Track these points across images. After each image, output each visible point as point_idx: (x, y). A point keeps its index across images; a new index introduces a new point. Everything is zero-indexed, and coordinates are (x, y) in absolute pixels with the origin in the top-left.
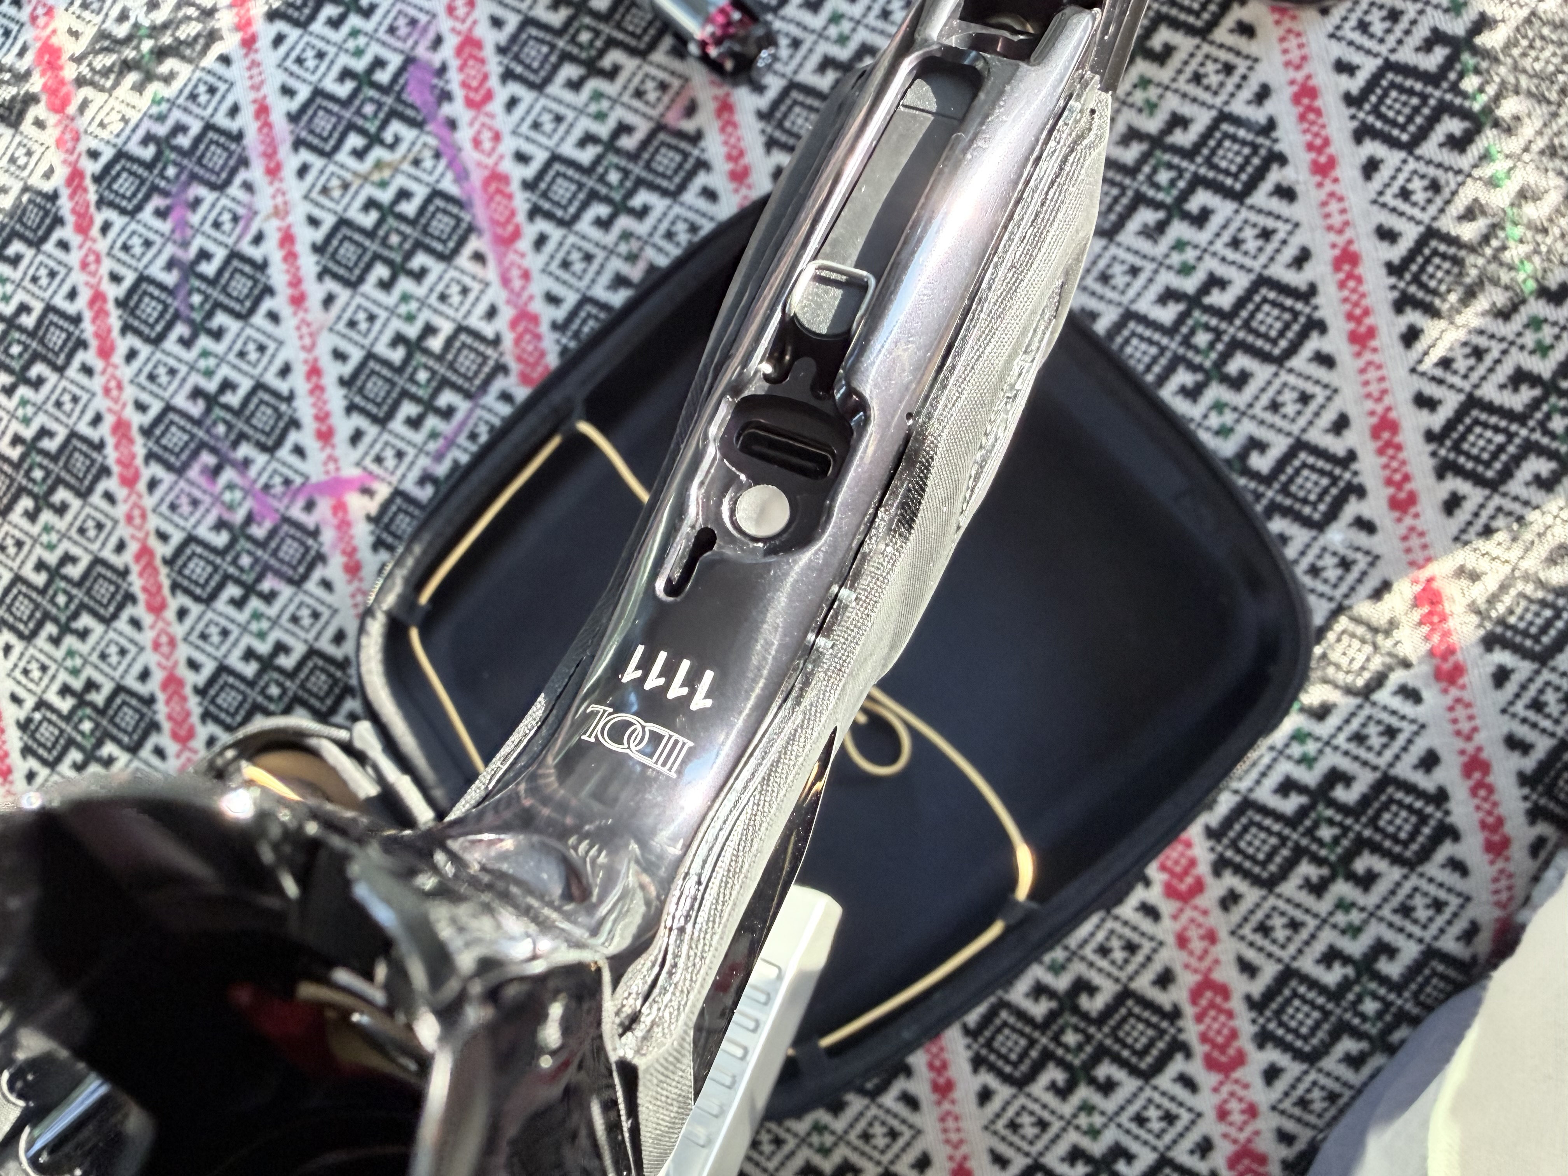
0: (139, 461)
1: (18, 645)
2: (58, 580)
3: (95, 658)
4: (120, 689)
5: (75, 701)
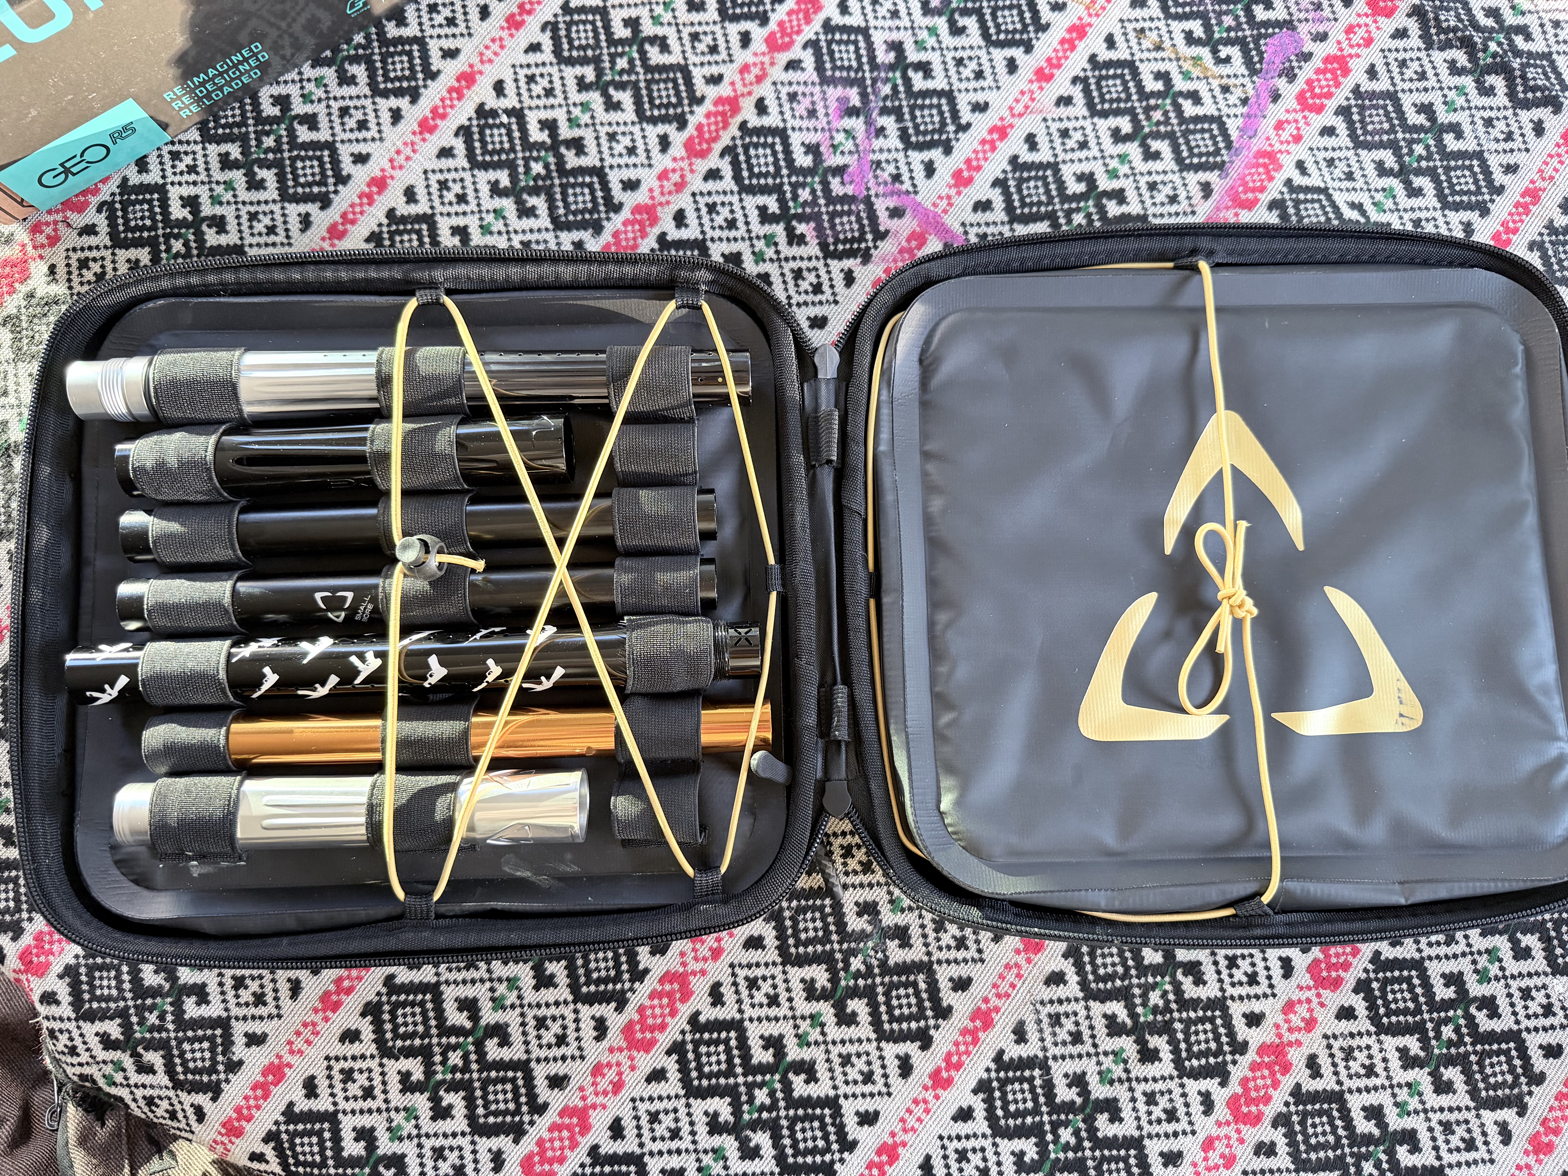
0: (800, 40)
1: (547, 55)
2: (635, 48)
3: (603, 131)
4: (599, 172)
5: (548, 141)
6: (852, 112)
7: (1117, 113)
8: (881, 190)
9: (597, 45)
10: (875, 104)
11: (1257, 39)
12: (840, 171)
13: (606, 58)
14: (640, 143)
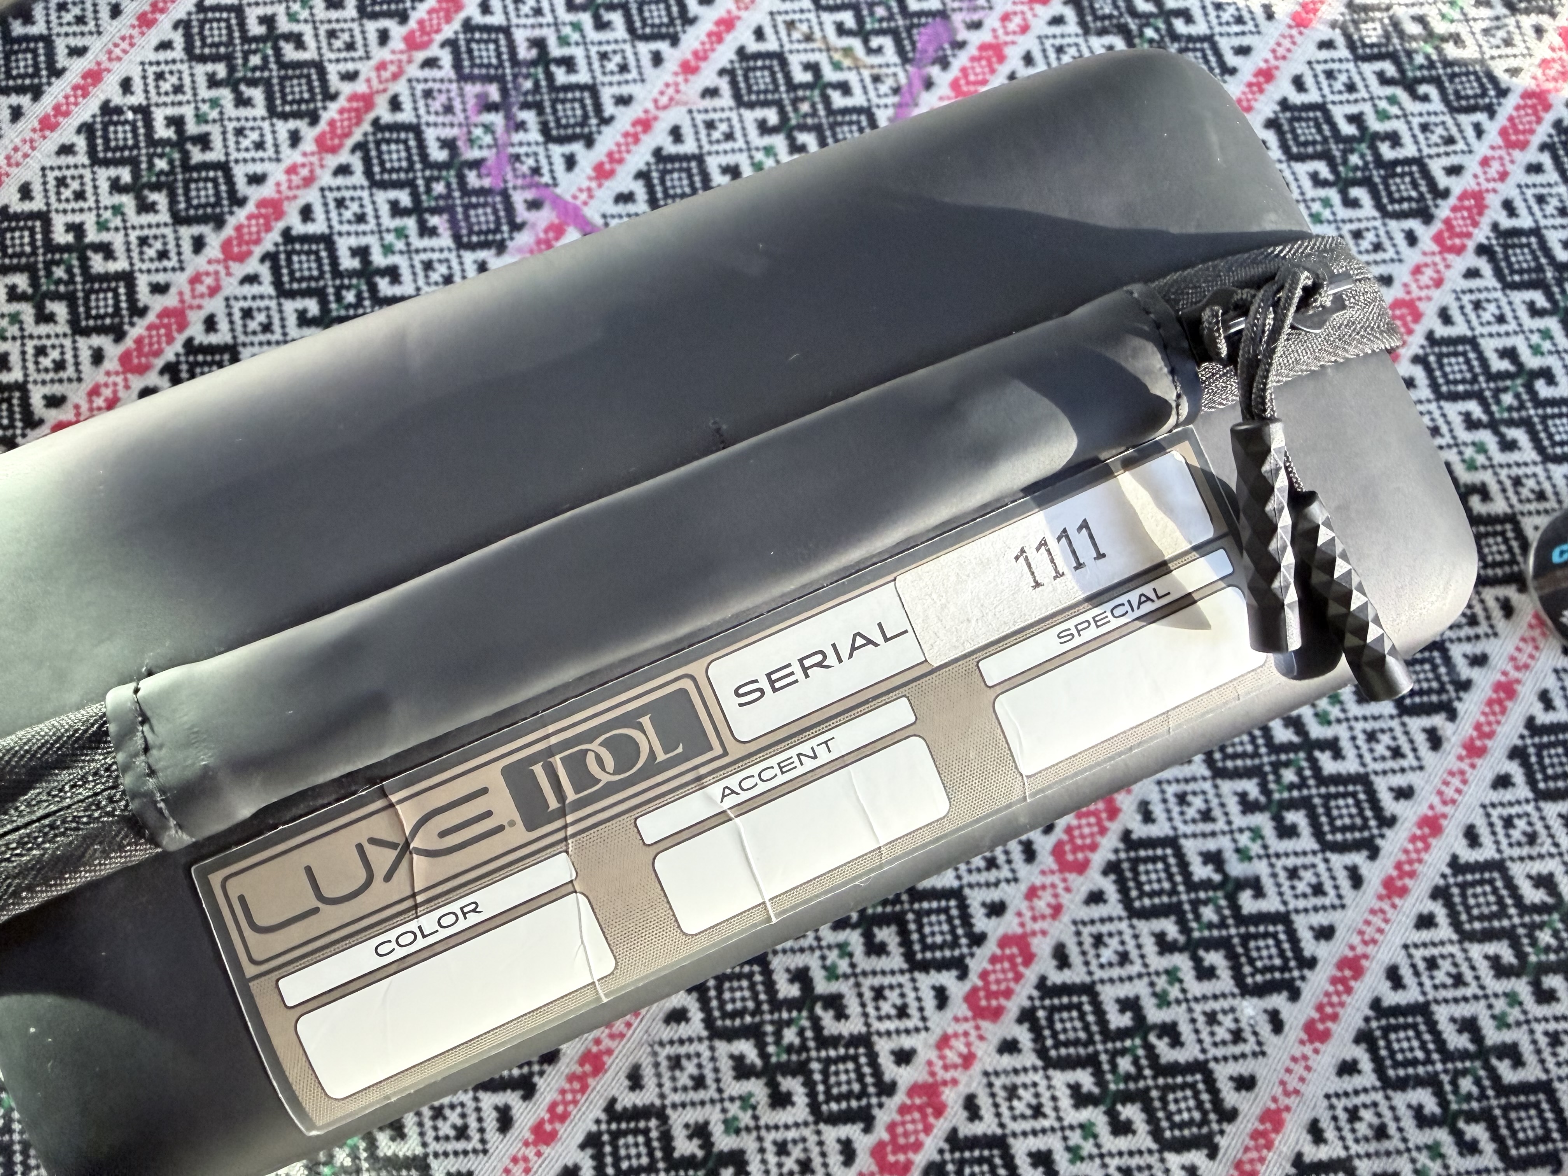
0: (439, 38)
1: (178, 52)
2: (269, 44)
3: (231, 126)
4: (224, 167)
5: (174, 137)
6: (491, 107)
7: (765, 104)
8: (519, 182)
9: (230, 42)
10: (515, 98)
11: (909, 29)
12: (476, 164)
13: (239, 55)
14: (269, 138)
